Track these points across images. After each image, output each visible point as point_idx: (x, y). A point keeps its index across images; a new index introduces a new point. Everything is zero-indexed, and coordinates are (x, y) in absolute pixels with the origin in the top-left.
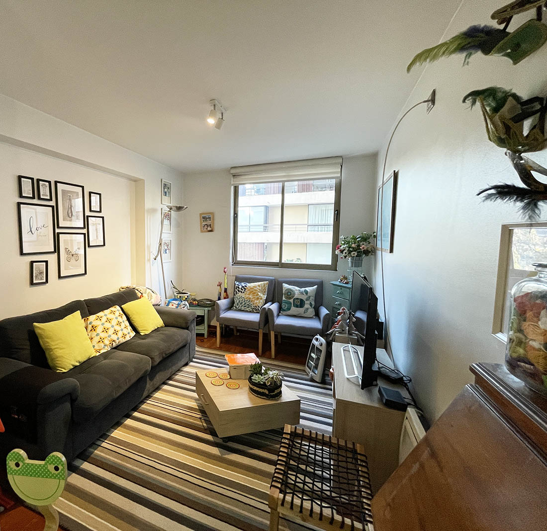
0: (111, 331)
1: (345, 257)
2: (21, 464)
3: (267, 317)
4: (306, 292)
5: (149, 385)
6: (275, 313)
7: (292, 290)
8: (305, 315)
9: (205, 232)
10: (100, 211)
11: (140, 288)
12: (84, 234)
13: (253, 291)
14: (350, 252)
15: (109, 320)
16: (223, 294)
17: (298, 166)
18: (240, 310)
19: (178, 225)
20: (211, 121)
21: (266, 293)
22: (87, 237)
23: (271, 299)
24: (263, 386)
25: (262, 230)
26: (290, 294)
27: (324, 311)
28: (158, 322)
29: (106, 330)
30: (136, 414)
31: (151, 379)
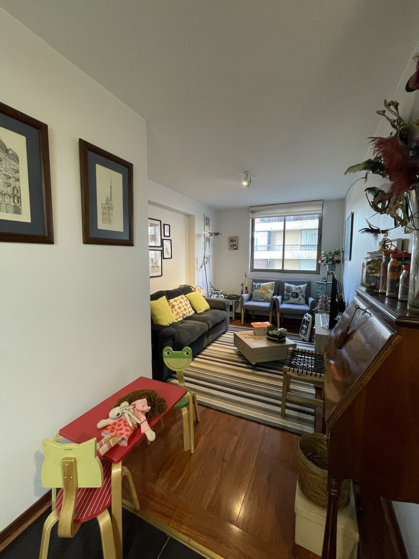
0: (182, 309)
1: (325, 265)
2: (170, 353)
3: (275, 304)
4: (300, 288)
5: (206, 341)
6: (280, 302)
7: (290, 287)
8: (299, 303)
9: (232, 249)
10: (169, 236)
11: (193, 286)
12: (161, 250)
13: (265, 288)
14: (327, 262)
15: (181, 302)
16: (245, 291)
17: (293, 206)
18: (257, 301)
19: (214, 245)
20: (245, 184)
21: (274, 289)
22: (162, 252)
23: (277, 293)
24: (275, 336)
25: (266, 249)
26: (289, 290)
27: (311, 300)
28: (207, 306)
29: (180, 308)
30: (199, 356)
31: (207, 337)
